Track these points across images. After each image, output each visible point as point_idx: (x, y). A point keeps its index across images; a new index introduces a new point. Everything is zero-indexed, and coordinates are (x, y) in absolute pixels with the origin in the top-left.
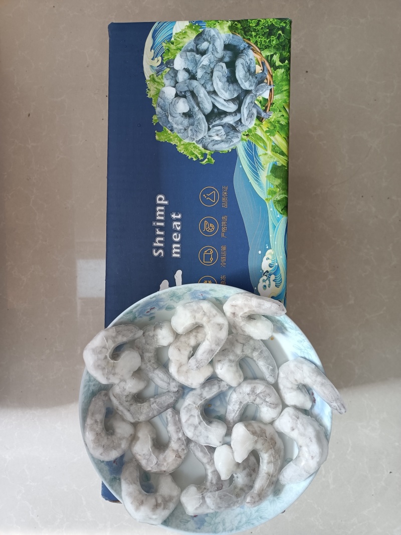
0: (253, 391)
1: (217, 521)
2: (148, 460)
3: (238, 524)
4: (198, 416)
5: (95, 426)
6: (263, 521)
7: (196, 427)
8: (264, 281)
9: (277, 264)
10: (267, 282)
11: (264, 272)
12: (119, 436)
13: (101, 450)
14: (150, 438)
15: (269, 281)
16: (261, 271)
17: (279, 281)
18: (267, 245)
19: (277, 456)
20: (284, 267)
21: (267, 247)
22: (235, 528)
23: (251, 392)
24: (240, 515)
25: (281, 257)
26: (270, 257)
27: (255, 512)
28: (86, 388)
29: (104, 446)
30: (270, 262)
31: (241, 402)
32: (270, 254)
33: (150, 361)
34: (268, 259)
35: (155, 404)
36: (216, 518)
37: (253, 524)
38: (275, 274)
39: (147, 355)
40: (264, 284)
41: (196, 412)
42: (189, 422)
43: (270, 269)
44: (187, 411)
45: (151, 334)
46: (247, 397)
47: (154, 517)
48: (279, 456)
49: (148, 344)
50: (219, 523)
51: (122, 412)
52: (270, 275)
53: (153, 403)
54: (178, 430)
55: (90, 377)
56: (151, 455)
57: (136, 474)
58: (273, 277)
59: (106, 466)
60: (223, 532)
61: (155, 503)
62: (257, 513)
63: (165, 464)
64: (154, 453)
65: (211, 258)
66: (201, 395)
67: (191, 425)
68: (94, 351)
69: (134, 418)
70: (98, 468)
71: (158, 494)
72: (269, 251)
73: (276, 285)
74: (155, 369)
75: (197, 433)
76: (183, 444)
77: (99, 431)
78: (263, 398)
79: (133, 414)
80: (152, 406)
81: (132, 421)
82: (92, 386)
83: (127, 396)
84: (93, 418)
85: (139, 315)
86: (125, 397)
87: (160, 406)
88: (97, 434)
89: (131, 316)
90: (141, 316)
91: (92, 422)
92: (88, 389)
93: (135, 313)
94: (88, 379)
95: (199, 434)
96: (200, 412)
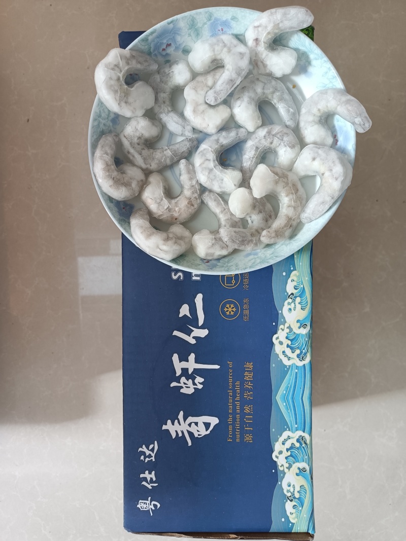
0: (269, 133)
2: (159, 204)
4: (214, 161)
5: (105, 156)
7: (211, 170)
8: (289, 304)
9: (302, 286)
10: (293, 304)
11: (289, 294)
12: (129, 176)
14: (162, 185)
15: (295, 304)
16: (286, 294)
17: (305, 304)
18: (291, 266)
20: (310, 290)
21: (292, 269)
23: (267, 135)
25: (307, 278)
26: (295, 279)
27: (270, 255)
28: (96, 123)
29: (113, 179)
30: (295, 283)
31: (257, 148)
32: (295, 275)
33: (164, 102)
34: (293, 281)
35: (168, 151)
36: (228, 264)
38: (300, 296)
39: (162, 95)
40: (289, 307)
41: (212, 156)
42: (204, 166)
43: (295, 291)
44: (202, 155)
45: (167, 70)
46: (263, 141)
49: (163, 82)
51: (133, 156)
52: (296, 297)
53: (166, 150)
54: (191, 178)
56: (162, 199)
58: (298, 300)
61: (167, 237)
62: (272, 255)
63: (177, 209)
64: (166, 198)
65: (233, 280)
66: (217, 141)
67: (205, 168)
68: (107, 66)
69: (145, 164)
72: (294, 273)
73: (301, 308)
74: (169, 112)
75: (211, 176)
76: (197, 192)
77: (110, 163)
78: (280, 138)
79: (145, 159)
80: (165, 152)
81: (144, 166)
82: (102, 124)
83: (139, 138)
84: (103, 149)
85: (154, 51)
86: (136, 138)
87: (173, 152)
88: (107, 165)
89: (146, 47)
90: (156, 52)
91: (102, 153)
92: (99, 125)
93: (150, 44)
94: (99, 113)
95: (214, 178)
96: (215, 157)
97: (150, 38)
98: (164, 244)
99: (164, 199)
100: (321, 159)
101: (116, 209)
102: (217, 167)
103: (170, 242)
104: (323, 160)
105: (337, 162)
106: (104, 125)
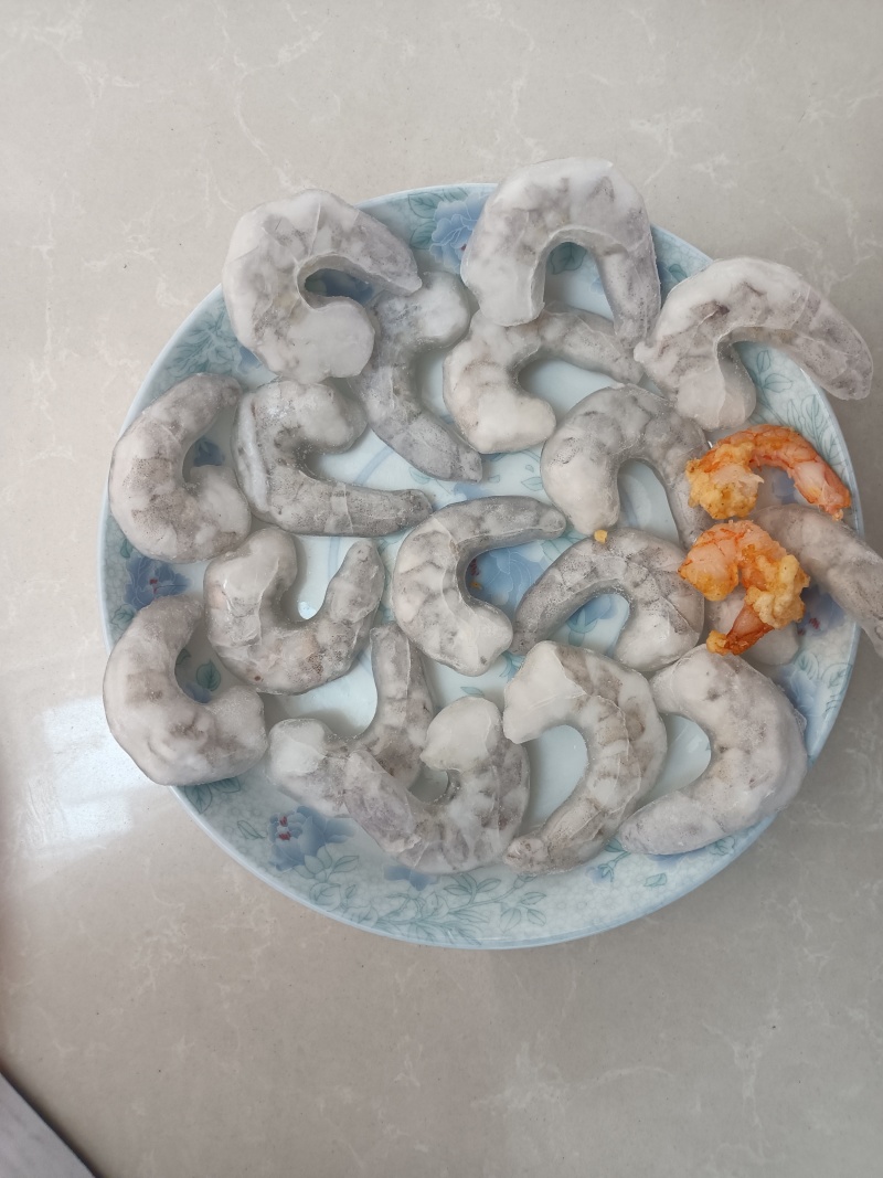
1: (334, 878)
2: (238, 619)
3: (388, 915)
5: (166, 430)
6: (461, 943)
7: (431, 597)
12: (205, 507)
13: (141, 502)
14: (275, 572)
19: (637, 768)
22: (375, 919)
23: (638, 557)
24: (403, 900)
27: (449, 913)
28: (194, 339)
29: (154, 498)
35: (344, 500)
36: (333, 872)
37: (429, 934)
39: (391, 347)
41: (448, 559)
42: (418, 577)
44: (423, 546)
47: (165, 751)
48: (644, 769)
50: (339, 886)
51: (248, 466)
53: (340, 494)
54: (359, 599)
55: (221, 316)
56: (251, 611)
57: (182, 632)
59: (128, 573)
60: (337, 908)
61: (189, 722)
62: (452, 918)
63: (272, 657)
64: (261, 615)
67: (419, 585)
69: (268, 500)
70: (106, 560)
71: (208, 708)
75: (428, 610)
76: (348, 643)
77: (167, 453)
78: (664, 588)
79: (271, 490)
80: (334, 499)
81: (261, 504)
82: (212, 348)
83: (287, 431)
84: (173, 410)
85: (440, 239)
86: (279, 428)
87: (354, 510)
88: (158, 456)
89: (424, 221)
90: (444, 245)
91: (165, 418)
92: (199, 348)
93: (437, 220)
94: (216, 318)
95: (433, 618)
96: (456, 564)
97: (444, 206)
98: (166, 742)
99: (256, 614)
100: (731, 709)
101: (129, 578)
102: (452, 594)
103: (184, 745)
104: (736, 715)
105: (773, 737)
106: (218, 351)
